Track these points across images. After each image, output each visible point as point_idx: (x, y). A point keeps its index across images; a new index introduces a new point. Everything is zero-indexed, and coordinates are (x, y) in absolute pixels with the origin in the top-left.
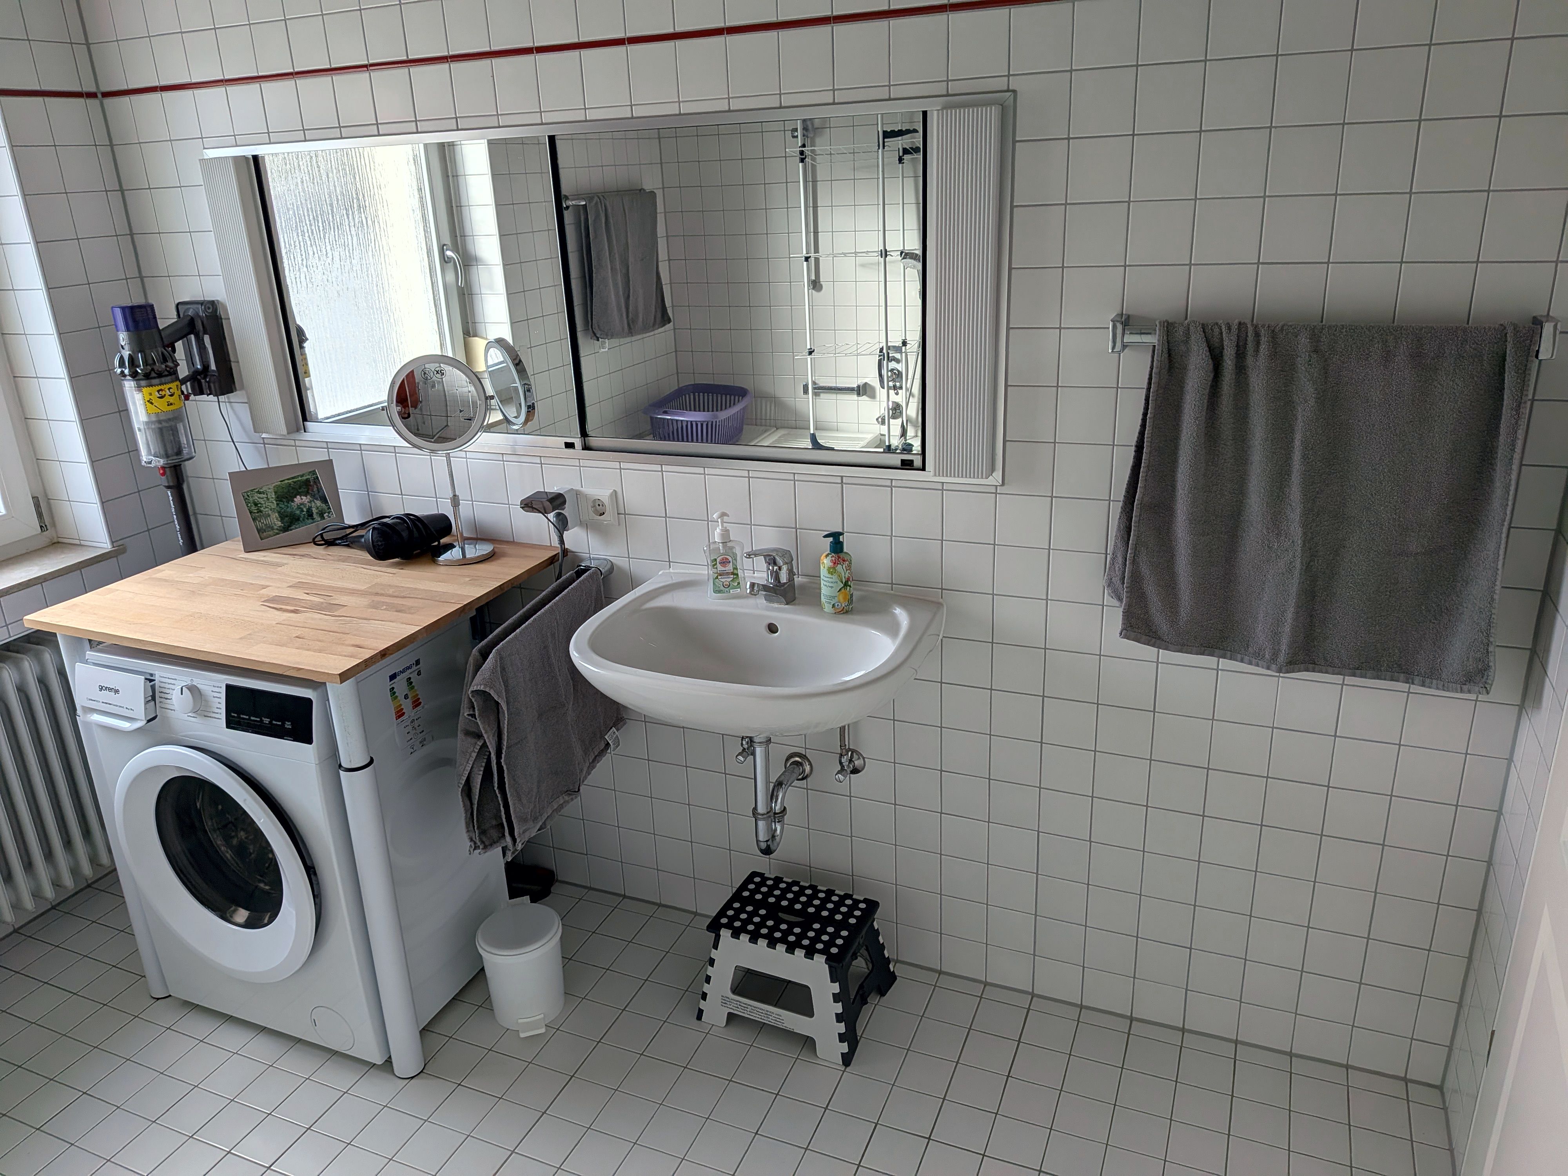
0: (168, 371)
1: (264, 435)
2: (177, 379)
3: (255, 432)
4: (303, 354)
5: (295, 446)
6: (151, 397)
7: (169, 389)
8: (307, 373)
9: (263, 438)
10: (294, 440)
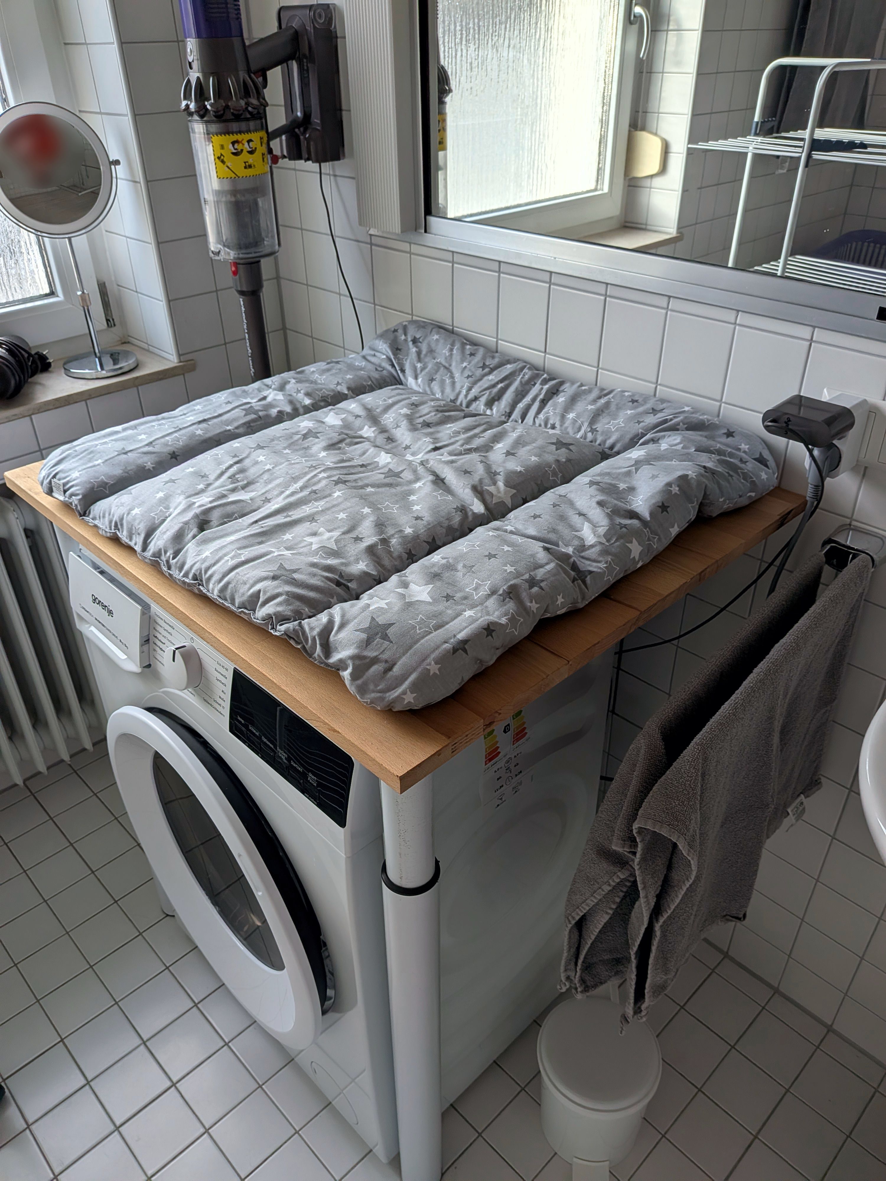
0: (250, 113)
1: (372, 232)
2: (264, 127)
3: (360, 224)
4: (442, 113)
5: (410, 253)
6: (223, 152)
7: (249, 141)
8: (442, 144)
9: (371, 235)
10: (410, 243)
